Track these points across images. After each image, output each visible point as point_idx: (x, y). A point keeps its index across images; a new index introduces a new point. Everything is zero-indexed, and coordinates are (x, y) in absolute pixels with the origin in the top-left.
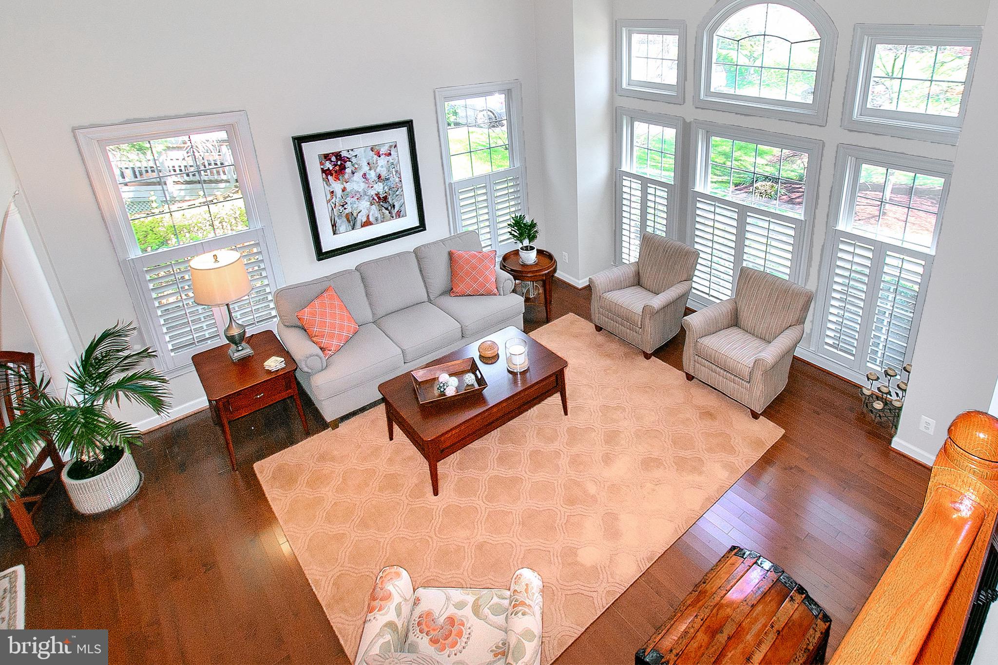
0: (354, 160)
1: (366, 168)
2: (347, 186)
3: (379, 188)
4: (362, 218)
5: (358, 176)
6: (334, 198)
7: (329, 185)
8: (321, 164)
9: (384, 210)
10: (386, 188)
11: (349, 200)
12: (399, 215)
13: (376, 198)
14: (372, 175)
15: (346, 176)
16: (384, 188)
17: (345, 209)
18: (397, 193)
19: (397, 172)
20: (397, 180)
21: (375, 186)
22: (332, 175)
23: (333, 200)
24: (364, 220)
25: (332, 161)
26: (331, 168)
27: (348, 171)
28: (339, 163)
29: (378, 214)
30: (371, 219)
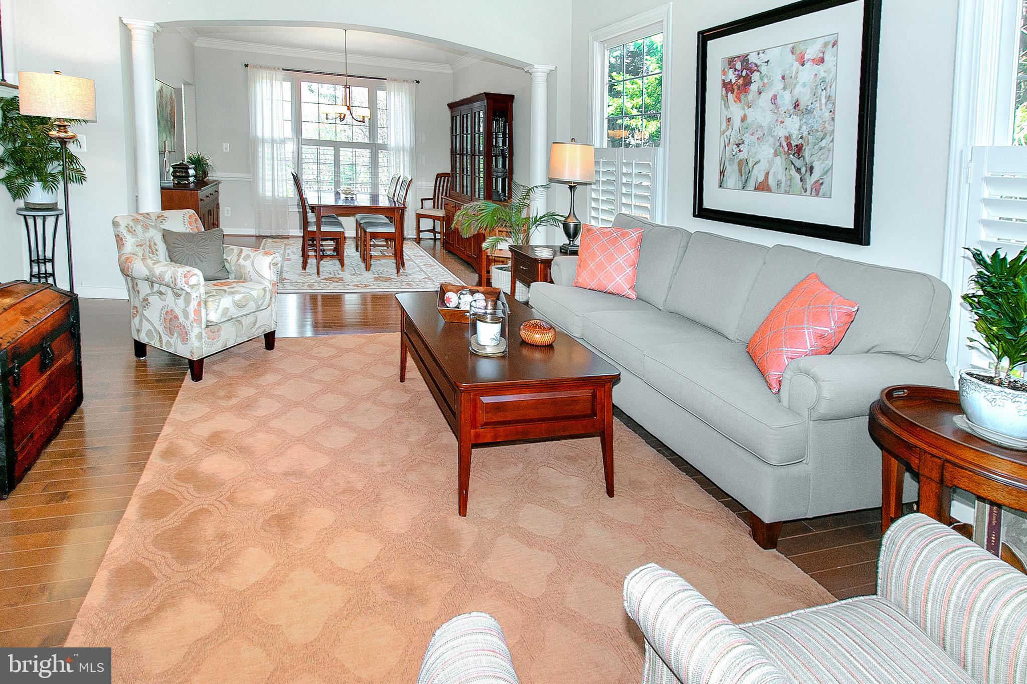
0: (764, 69)
1: (778, 85)
2: (750, 112)
3: (793, 126)
4: (758, 175)
5: (766, 97)
6: (730, 130)
7: (727, 107)
8: (724, 73)
9: (793, 171)
10: (804, 127)
11: (747, 138)
12: (817, 190)
13: (785, 144)
14: (786, 101)
15: (750, 96)
16: (801, 127)
17: (740, 151)
18: (823, 143)
19: (829, 98)
20: (827, 115)
21: (788, 121)
22: (732, 93)
23: (728, 133)
24: (761, 179)
25: (736, 70)
26: (733, 81)
27: (754, 87)
28: (744, 74)
29: (781, 176)
30: (772, 182)
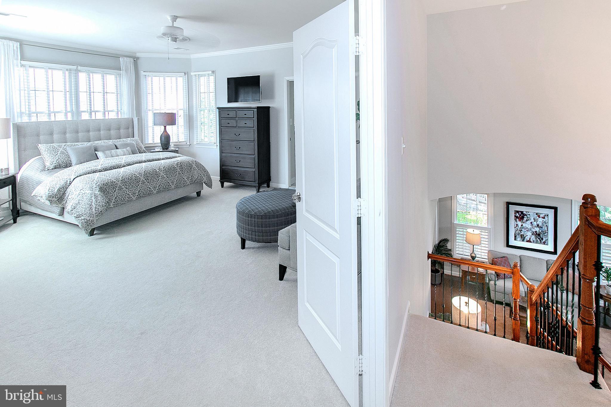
0: (528, 216)
1: (533, 220)
2: (524, 224)
3: (537, 229)
4: (527, 238)
5: (529, 222)
7: (516, 222)
8: (515, 213)
9: (538, 239)
10: (540, 230)
11: (523, 230)
12: (544, 243)
13: (535, 233)
14: (535, 224)
15: (524, 221)
16: (539, 230)
17: (521, 232)
18: (545, 234)
19: (546, 226)
20: (546, 229)
21: (536, 228)
22: (518, 219)
23: (517, 228)
24: (528, 240)
25: (519, 214)
26: (518, 216)
27: (525, 219)
28: (522, 215)
29: (534, 239)
30: (531, 240)
